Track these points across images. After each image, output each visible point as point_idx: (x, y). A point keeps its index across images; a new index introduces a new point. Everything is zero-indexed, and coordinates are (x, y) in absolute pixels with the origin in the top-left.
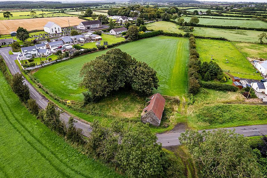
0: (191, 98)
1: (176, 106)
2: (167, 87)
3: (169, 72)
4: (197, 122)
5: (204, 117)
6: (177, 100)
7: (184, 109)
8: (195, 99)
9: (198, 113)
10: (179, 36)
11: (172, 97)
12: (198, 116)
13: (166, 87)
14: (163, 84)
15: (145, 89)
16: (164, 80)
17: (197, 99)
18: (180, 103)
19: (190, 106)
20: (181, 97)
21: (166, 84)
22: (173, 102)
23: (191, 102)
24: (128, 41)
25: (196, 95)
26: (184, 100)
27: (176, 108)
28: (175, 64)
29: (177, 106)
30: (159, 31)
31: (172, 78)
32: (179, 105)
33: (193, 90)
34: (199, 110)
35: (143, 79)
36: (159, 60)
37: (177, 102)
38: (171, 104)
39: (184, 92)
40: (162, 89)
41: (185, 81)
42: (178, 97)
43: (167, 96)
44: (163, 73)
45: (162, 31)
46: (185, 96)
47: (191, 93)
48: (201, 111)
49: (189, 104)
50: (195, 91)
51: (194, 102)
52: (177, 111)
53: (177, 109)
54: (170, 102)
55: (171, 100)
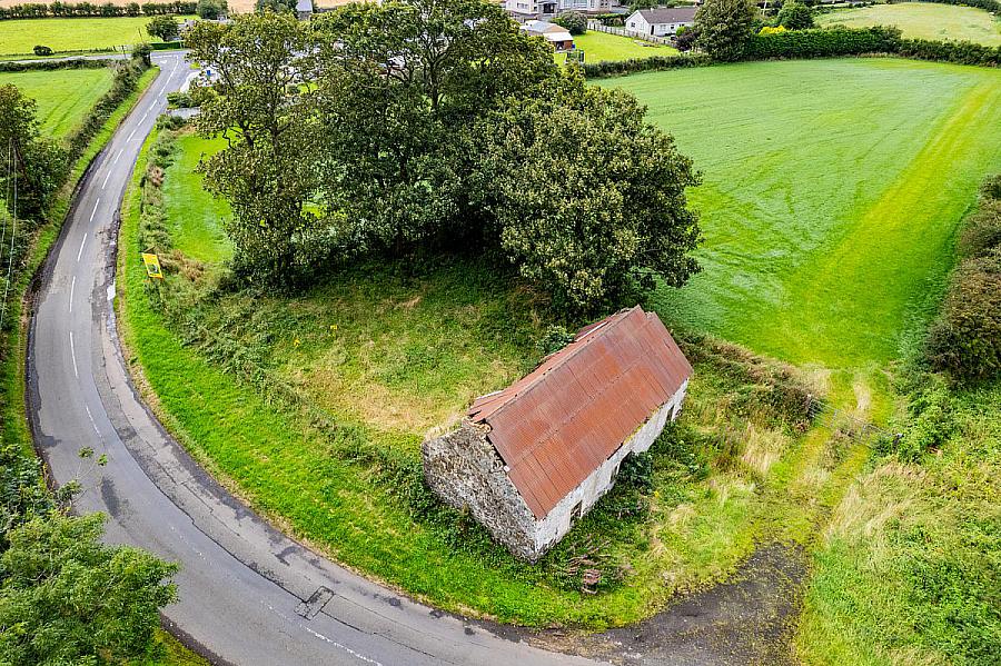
0: (924, 405)
1: (768, 437)
2: (775, 292)
3: (837, 218)
4: (893, 643)
5: (990, 614)
6: (798, 394)
7: (824, 476)
8: (960, 418)
9: (936, 553)
10: (989, 59)
11: (771, 365)
12: (931, 585)
13: (767, 293)
14: (753, 275)
15: (562, 268)
16: (777, 253)
17: (978, 424)
18: (821, 419)
19: (890, 466)
20: (847, 379)
21: (782, 277)
22: (764, 398)
23: (915, 438)
24: (687, 60)
25: (979, 396)
26: (863, 404)
27: (764, 449)
28: (900, 182)
29: (779, 438)
30: (873, 31)
31: (844, 247)
32: (798, 435)
33: (963, 350)
34: (962, 521)
35: (555, 188)
36: (802, 152)
37: (796, 409)
38: (740, 409)
39: (889, 353)
40: (734, 303)
41: (926, 286)
42: (816, 377)
43: (742, 349)
44: (792, 211)
45: (894, 33)
46: (879, 382)
47: (943, 366)
48: (976, 535)
49: (882, 449)
50: (976, 361)
51: (935, 444)
52: (755, 478)
53: (766, 464)
54: (734, 396)
55: (756, 380)
